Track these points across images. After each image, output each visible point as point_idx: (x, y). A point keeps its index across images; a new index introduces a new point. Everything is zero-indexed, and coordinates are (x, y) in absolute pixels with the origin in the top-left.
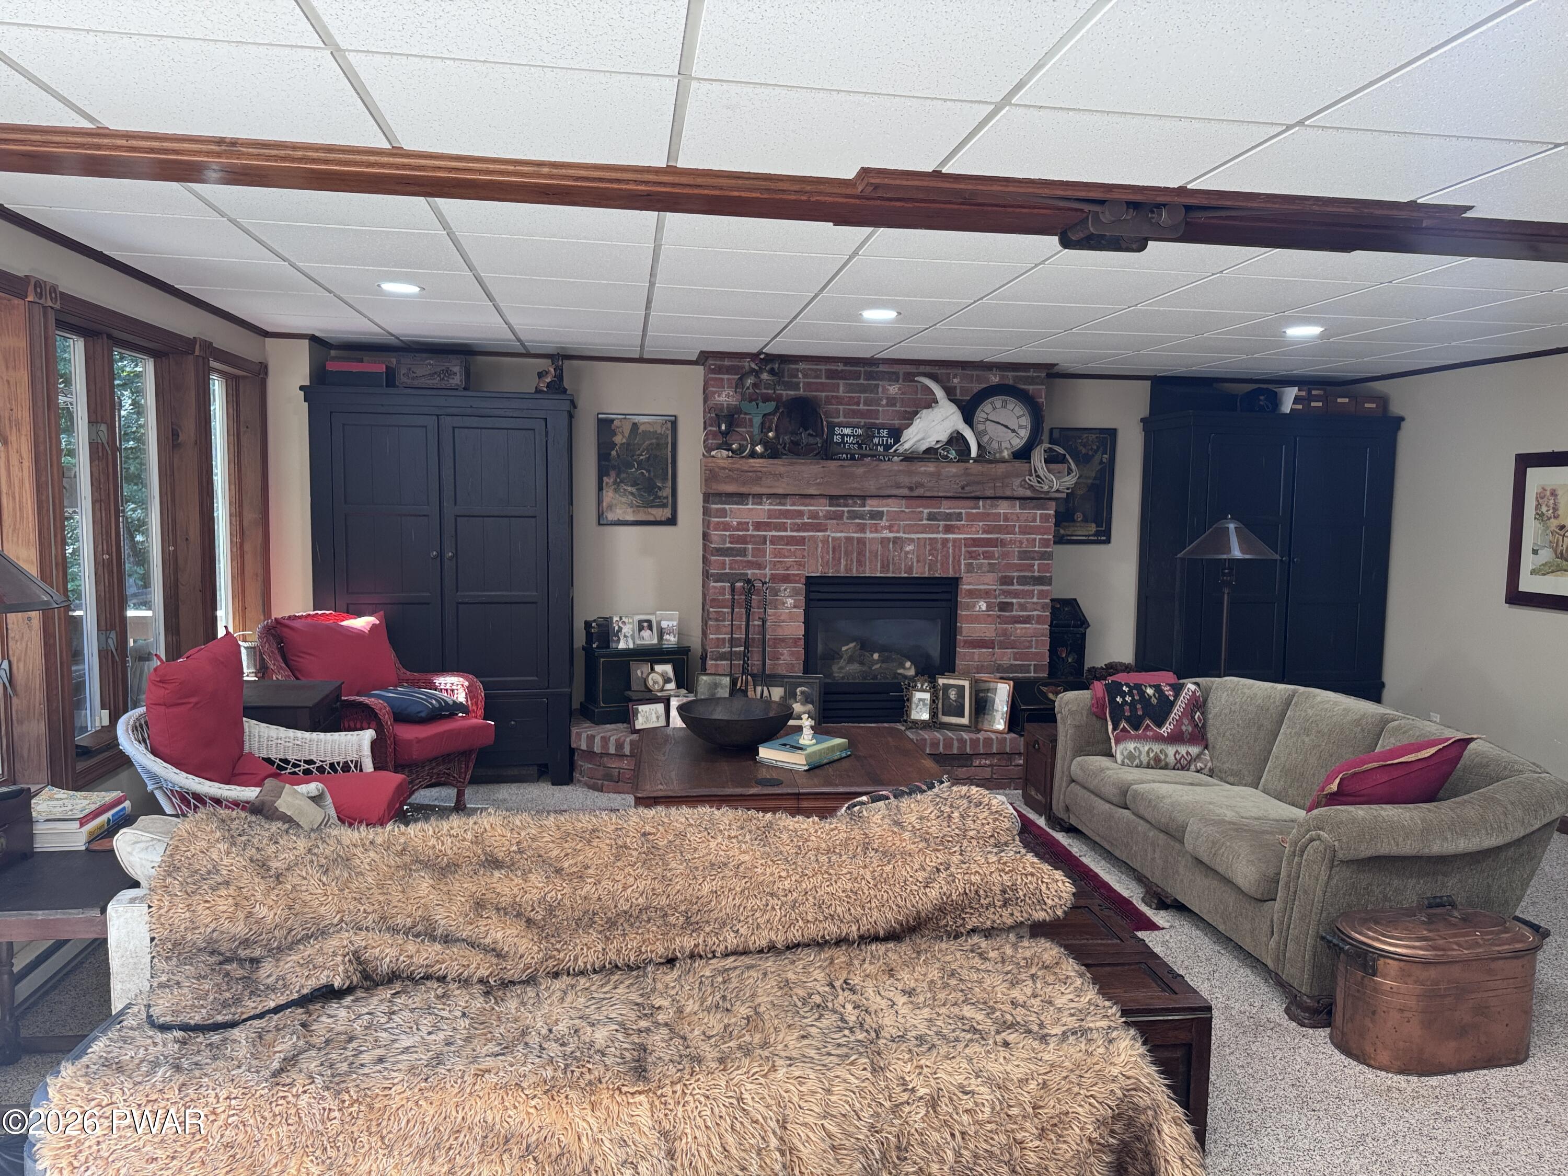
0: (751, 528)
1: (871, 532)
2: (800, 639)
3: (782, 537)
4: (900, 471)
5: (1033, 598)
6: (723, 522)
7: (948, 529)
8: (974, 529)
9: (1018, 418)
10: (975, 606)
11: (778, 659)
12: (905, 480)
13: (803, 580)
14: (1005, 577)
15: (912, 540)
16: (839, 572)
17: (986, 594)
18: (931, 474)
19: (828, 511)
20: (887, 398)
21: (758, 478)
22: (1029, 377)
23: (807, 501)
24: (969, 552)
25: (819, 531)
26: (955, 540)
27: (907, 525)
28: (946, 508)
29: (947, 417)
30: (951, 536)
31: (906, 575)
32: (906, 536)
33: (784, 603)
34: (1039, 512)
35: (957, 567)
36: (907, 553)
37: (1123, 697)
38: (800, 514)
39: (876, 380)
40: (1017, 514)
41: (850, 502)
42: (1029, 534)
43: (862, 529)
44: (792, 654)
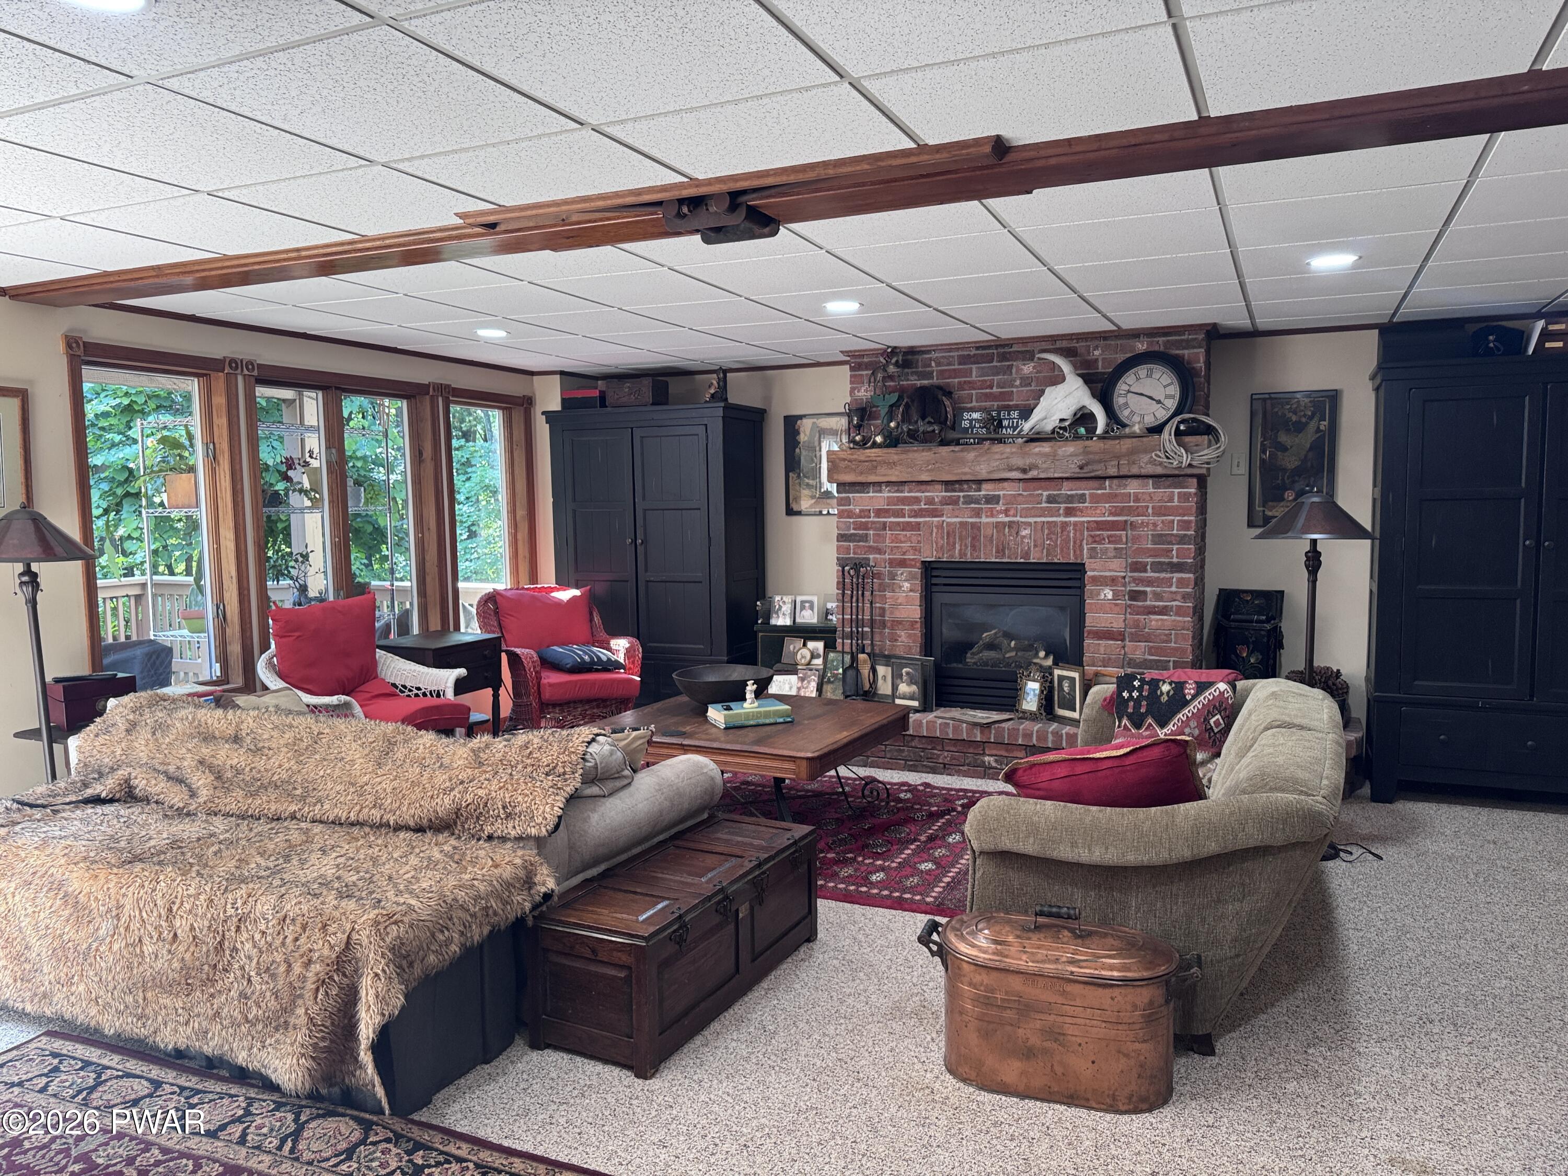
0: (872, 515)
1: (987, 516)
2: (916, 622)
3: (898, 523)
4: (1012, 453)
5: (1171, 586)
6: (846, 510)
7: (1069, 512)
8: (1098, 512)
9: (1165, 387)
10: (1099, 594)
11: (896, 640)
12: (1019, 462)
13: (918, 565)
14: (1136, 563)
15: (1029, 524)
16: (952, 556)
17: (1113, 581)
18: (1046, 455)
19: (943, 497)
20: (1021, 378)
21: (874, 466)
22: (1182, 340)
23: (923, 487)
24: (1092, 536)
25: (935, 517)
26: (1075, 524)
27: (1024, 509)
28: (1067, 490)
29: (1070, 394)
30: (1072, 519)
31: (1022, 560)
32: (1023, 520)
33: (900, 587)
34: (1176, 491)
35: (1078, 552)
36: (1024, 537)
37: (1130, 693)
38: (917, 500)
39: (1009, 360)
40: (1150, 494)
41: (965, 486)
42: (1165, 515)
43: (978, 513)
44: (909, 636)
